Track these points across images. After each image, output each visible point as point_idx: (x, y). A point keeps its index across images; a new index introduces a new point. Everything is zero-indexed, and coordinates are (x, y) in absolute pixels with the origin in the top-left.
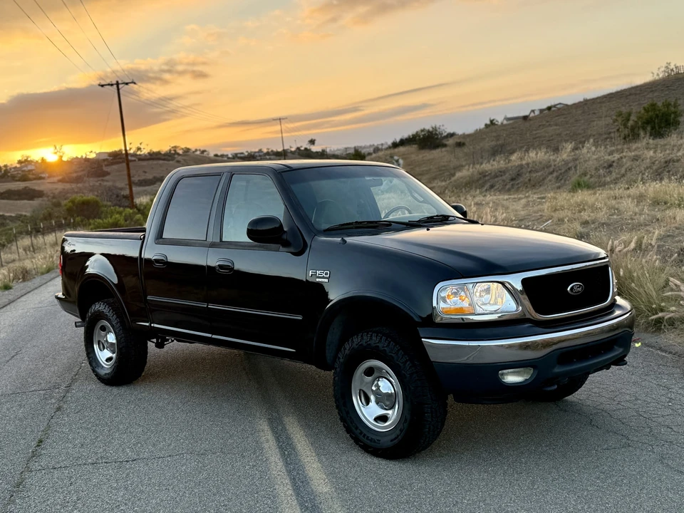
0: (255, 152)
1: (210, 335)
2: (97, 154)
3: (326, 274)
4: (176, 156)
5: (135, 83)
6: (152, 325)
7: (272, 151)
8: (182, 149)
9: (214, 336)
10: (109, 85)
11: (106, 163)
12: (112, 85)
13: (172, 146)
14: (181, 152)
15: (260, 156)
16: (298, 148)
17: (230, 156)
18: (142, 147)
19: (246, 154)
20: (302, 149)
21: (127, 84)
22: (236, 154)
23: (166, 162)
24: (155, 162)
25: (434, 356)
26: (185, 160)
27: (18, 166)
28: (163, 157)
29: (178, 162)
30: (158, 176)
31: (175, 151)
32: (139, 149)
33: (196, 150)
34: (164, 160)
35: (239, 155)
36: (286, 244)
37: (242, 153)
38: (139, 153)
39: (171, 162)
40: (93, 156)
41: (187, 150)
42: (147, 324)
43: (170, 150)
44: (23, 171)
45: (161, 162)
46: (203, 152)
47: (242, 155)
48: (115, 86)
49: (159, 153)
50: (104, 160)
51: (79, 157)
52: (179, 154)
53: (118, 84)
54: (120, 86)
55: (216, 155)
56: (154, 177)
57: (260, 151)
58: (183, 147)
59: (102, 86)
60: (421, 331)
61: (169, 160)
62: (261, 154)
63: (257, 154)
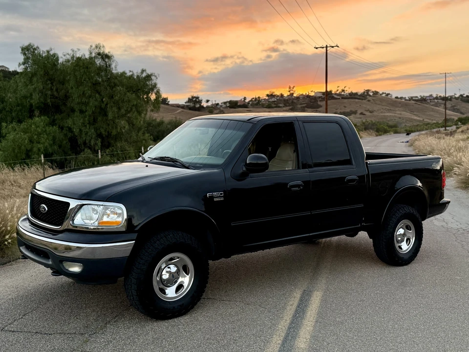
0: (427, 97)
2: (315, 93)
4: (368, 97)
5: (338, 47)
7: (440, 96)
8: (373, 92)
10: (321, 47)
11: (320, 99)
12: (323, 48)
13: (366, 89)
14: (371, 94)
15: (430, 100)
16: (461, 96)
17: (407, 98)
18: (345, 89)
19: (420, 97)
20: (465, 96)
21: (333, 47)
22: (412, 97)
23: (360, 101)
24: (352, 100)
26: (373, 99)
27: (267, 98)
28: (359, 97)
29: (369, 101)
30: (353, 110)
31: (367, 93)
32: (343, 91)
33: (383, 93)
34: (359, 99)
35: (414, 98)
37: (417, 97)
38: (343, 93)
39: (364, 101)
40: (312, 94)
41: (376, 93)
43: (364, 92)
44: (269, 102)
45: (357, 100)
46: (388, 95)
47: (416, 98)
48: (325, 48)
49: (356, 94)
50: (320, 97)
51: (304, 94)
52: (370, 96)
53: (327, 47)
54: (328, 48)
55: (397, 98)
56: (351, 111)
57: (431, 96)
58: (374, 90)
59: (317, 48)
61: (362, 100)
62: (431, 98)
63: (428, 98)
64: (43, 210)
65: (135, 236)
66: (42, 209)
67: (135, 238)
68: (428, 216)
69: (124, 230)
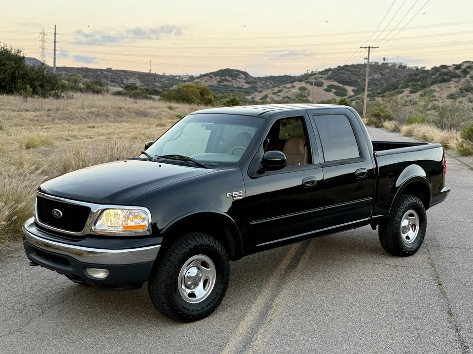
64: (58, 215)
65: (160, 240)
66: (55, 214)
67: (161, 242)
68: (431, 205)
69: (149, 233)
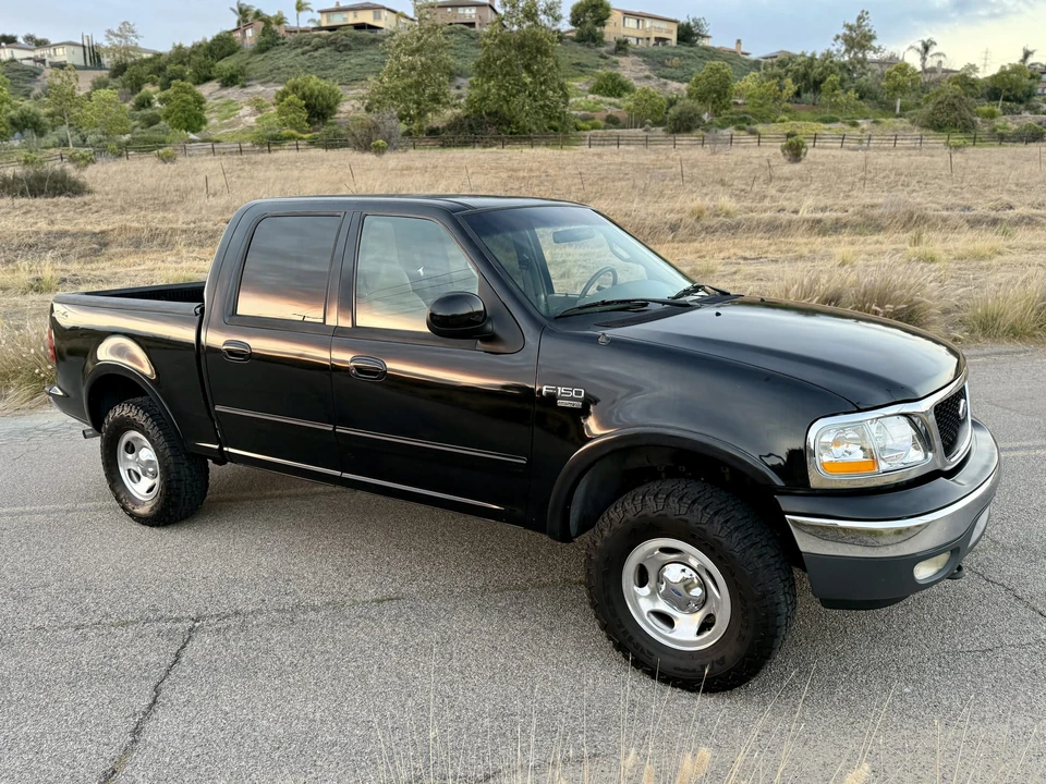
1: (338, 473)
3: (578, 393)
6: (225, 449)
9: (345, 475)
25: (806, 544)
36: (491, 338)
42: (217, 447)
60: (785, 503)
